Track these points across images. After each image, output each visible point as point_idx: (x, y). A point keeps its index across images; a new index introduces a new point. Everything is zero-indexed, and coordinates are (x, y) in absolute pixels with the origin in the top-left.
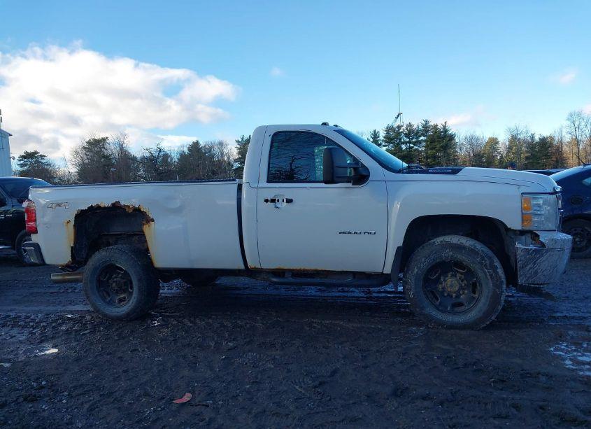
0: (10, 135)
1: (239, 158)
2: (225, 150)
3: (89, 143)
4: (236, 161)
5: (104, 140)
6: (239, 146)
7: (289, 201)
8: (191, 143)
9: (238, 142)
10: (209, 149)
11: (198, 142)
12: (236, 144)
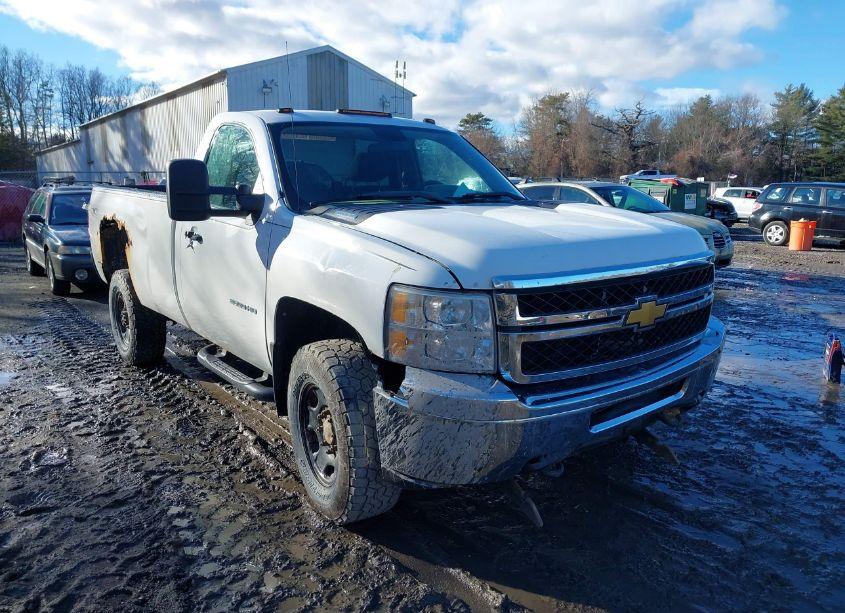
0: (415, 95)
1: (776, 123)
2: (751, 110)
3: (542, 101)
4: (770, 128)
5: (564, 97)
6: (779, 103)
8: (696, 100)
9: (778, 95)
10: (725, 109)
11: (708, 97)
12: (775, 100)
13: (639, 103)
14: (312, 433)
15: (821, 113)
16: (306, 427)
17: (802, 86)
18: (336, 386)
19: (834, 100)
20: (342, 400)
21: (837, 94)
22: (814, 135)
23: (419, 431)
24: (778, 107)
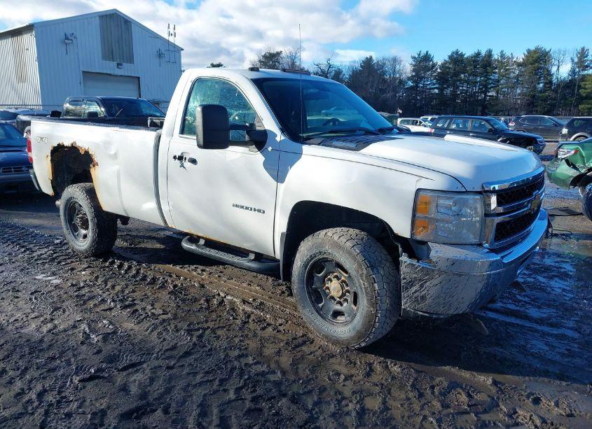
0: (182, 50)
1: (412, 76)
2: (398, 67)
3: (265, 56)
4: (409, 79)
5: (279, 54)
6: (414, 63)
7: (194, 161)
8: (363, 59)
9: (414, 58)
10: (381, 66)
11: (371, 57)
12: (411, 61)
13: (329, 60)
14: (316, 291)
15: (439, 70)
16: (311, 287)
17: (427, 52)
18: (360, 258)
19: (446, 62)
20: (368, 267)
21: (447, 59)
22: (434, 84)
23: (441, 283)
24: (414, 66)
